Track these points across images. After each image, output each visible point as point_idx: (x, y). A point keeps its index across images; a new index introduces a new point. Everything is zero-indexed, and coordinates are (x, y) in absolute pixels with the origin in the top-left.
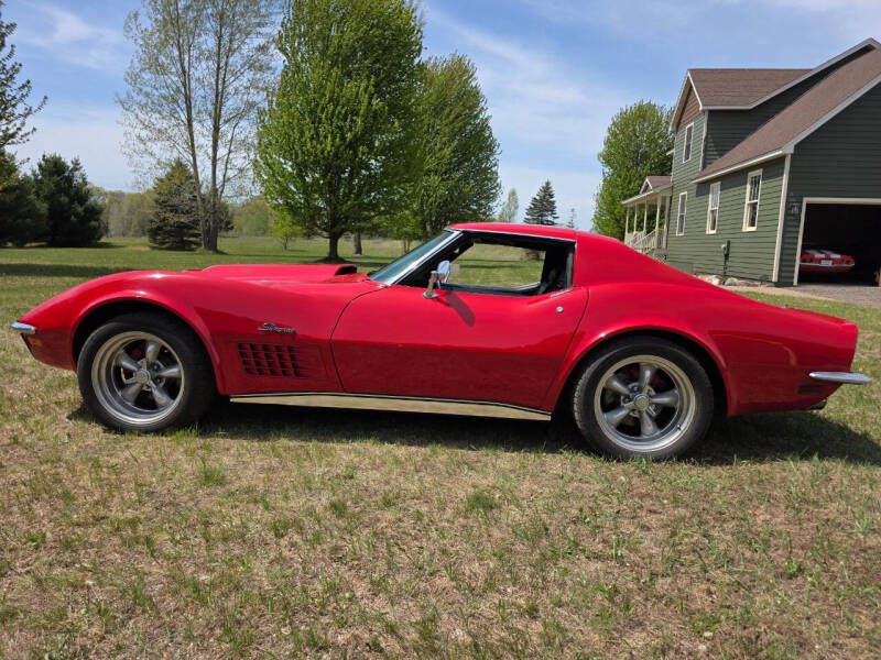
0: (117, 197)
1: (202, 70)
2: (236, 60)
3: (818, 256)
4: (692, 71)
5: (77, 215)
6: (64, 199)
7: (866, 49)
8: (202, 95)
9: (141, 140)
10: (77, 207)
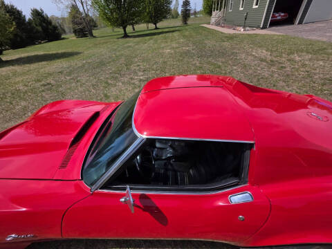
3: (277, 15)
10: (50, 27)
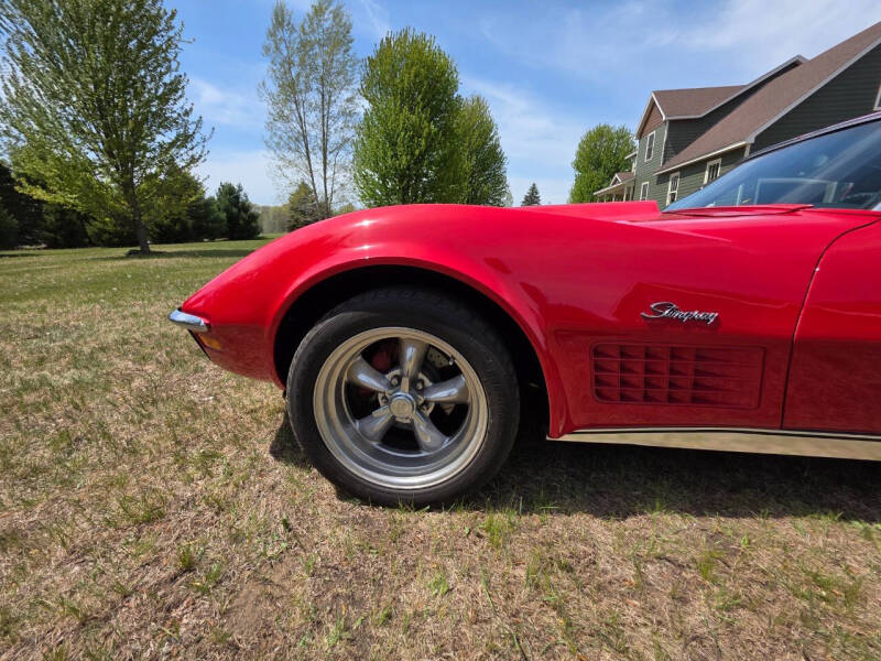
0: (266, 209)
1: (312, 117)
2: (334, 110)
4: (655, 93)
5: (244, 219)
6: (235, 210)
7: (794, 64)
8: (314, 133)
9: (279, 168)
10: (243, 215)
